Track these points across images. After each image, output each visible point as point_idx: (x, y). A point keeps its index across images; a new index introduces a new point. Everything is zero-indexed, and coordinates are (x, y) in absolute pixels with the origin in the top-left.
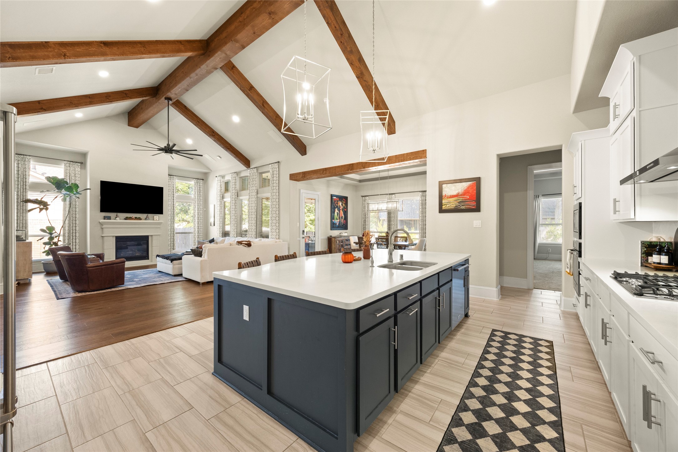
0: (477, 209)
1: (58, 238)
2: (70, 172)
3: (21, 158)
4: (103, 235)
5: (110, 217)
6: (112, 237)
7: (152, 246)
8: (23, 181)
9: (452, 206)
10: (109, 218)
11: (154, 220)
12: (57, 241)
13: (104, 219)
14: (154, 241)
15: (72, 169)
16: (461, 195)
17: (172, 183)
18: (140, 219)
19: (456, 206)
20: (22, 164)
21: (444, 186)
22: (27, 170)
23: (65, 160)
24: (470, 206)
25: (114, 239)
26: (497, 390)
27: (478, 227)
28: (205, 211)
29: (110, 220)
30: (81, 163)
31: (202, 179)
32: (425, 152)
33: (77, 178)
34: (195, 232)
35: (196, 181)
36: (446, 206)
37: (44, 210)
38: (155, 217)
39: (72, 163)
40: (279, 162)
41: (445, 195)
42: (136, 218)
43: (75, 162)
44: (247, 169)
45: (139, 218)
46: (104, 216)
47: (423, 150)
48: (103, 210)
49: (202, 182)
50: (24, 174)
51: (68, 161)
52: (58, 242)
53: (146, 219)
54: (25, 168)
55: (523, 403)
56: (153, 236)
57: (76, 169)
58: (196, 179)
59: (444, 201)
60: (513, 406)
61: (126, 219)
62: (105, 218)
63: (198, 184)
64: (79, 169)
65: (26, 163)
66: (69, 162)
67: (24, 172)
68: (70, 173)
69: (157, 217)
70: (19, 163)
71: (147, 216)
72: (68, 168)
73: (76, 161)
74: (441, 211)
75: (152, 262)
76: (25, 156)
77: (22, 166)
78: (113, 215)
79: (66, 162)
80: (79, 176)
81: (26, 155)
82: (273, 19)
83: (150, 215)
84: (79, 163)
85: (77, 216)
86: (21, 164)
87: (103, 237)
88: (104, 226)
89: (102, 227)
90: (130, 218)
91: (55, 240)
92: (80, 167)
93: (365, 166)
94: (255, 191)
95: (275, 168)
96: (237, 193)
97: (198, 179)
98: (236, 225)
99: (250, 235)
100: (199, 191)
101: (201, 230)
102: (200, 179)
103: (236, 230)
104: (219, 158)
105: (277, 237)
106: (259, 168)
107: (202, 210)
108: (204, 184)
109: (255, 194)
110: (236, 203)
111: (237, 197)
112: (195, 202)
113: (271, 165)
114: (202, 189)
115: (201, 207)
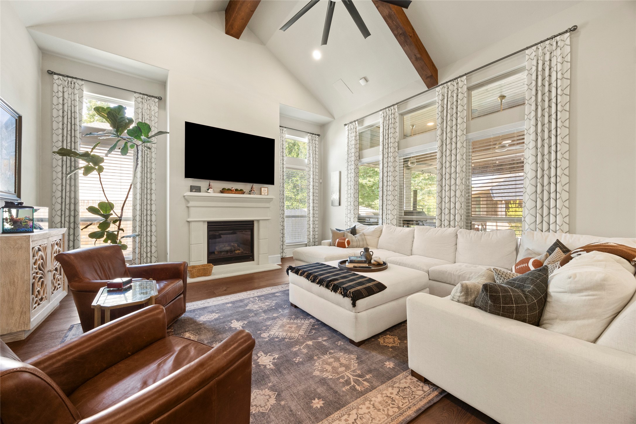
1: (118, 223)
2: (144, 111)
3: (68, 82)
4: (189, 220)
5: (200, 187)
6: (202, 223)
7: (258, 239)
8: (71, 123)
10: (198, 189)
11: (261, 194)
12: (117, 229)
13: (191, 191)
14: (261, 230)
15: (146, 107)
17: (282, 138)
18: (242, 192)
20: (70, 93)
22: (77, 104)
23: (135, 92)
25: (206, 224)
28: (321, 183)
29: (200, 192)
30: (160, 99)
31: (318, 135)
33: (153, 122)
34: (310, 215)
35: (310, 137)
37: (95, 172)
38: (263, 189)
39: (146, 97)
40: (574, 28)
42: (237, 191)
43: (149, 96)
44: (427, 89)
45: (241, 190)
46: (191, 186)
48: (188, 175)
49: (317, 139)
50: (73, 111)
51: (141, 93)
52: (118, 232)
53: (250, 193)
54: (74, 100)
56: (261, 222)
57: (152, 108)
58: (310, 133)
61: (223, 191)
62: (193, 189)
63: (314, 142)
64: (157, 109)
65: (76, 92)
66: (141, 95)
67: (73, 107)
68: (144, 114)
69: (265, 189)
70: (65, 91)
71: (252, 188)
72: (140, 105)
73: (152, 95)
75: (258, 264)
76: (75, 80)
77: (70, 96)
78: (203, 183)
79: (137, 95)
80: (156, 120)
81: (76, 78)
83: (256, 186)
84: (156, 97)
85: (154, 187)
86: (67, 92)
87: (189, 222)
88: (191, 204)
89: (188, 205)
90: (229, 191)
91: (113, 228)
92: (157, 104)
94: (462, 127)
95: (559, 49)
96: (398, 142)
97: (313, 134)
98: (396, 203)
99: (442, 221)
100: (314, 152)
101: (317, 212)
102: (315, 135)
103: (395, 212)
104: (362, 82)
105: (566, 228)
106: (472, 75)
107: (317, 181)
108: (320, 141)
109: (462, 133)
110: (395, 161)
111: (397, 151)
112: (309, 170)
113: (534, 48)
114: (317, 150)
115: (317, 177)
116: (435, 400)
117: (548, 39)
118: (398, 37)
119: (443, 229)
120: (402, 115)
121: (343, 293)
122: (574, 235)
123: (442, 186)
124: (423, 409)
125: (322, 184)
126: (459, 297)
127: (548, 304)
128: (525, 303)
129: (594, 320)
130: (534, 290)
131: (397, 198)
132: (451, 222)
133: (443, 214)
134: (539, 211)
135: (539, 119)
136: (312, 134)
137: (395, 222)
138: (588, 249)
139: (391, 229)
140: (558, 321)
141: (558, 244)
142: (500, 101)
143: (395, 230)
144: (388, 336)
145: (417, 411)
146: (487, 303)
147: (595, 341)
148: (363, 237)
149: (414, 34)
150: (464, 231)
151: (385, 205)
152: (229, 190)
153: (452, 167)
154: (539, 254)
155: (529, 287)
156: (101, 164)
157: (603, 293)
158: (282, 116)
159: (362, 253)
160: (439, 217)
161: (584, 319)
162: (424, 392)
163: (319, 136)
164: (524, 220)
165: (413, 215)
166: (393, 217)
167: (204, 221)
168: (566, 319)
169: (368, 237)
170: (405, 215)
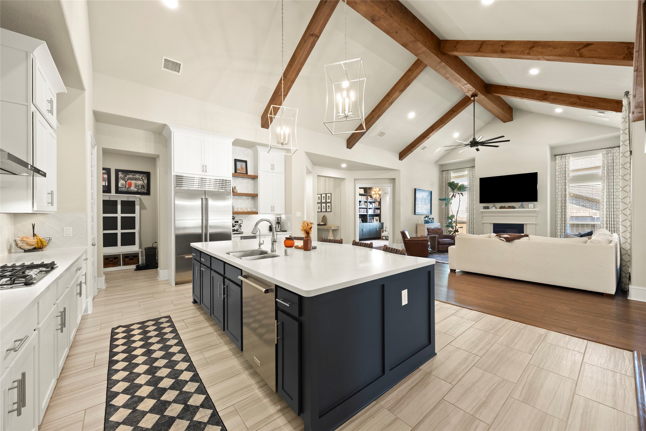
4: (483, 223)
5: (489, 207)
6: (489, 224)
10: (487, 208)
11: (528, 208)
13: (483, 209)
14: (529, 229)
18: (514, 208)
25: (492, 225)
26: (160, 351)
38: (530, 205)
42: (510, 207)
48: (482, 201)
51: (469, 167)
53: (520, 207)
55: (138, 355)
56: (529, 224)
58: (607, 148)
60: (145, 348)
61: (501, 208)
62: (485, 208)
69: (531, 205)
71: (521, 205)
72: (469, 173)
76: (448, 171)
78: (490, 205)
82: (380, 18)
83: (524, 204)
88: (484, 215)
152: (504, 207)
156: (451, 202)
167: (491, 223)
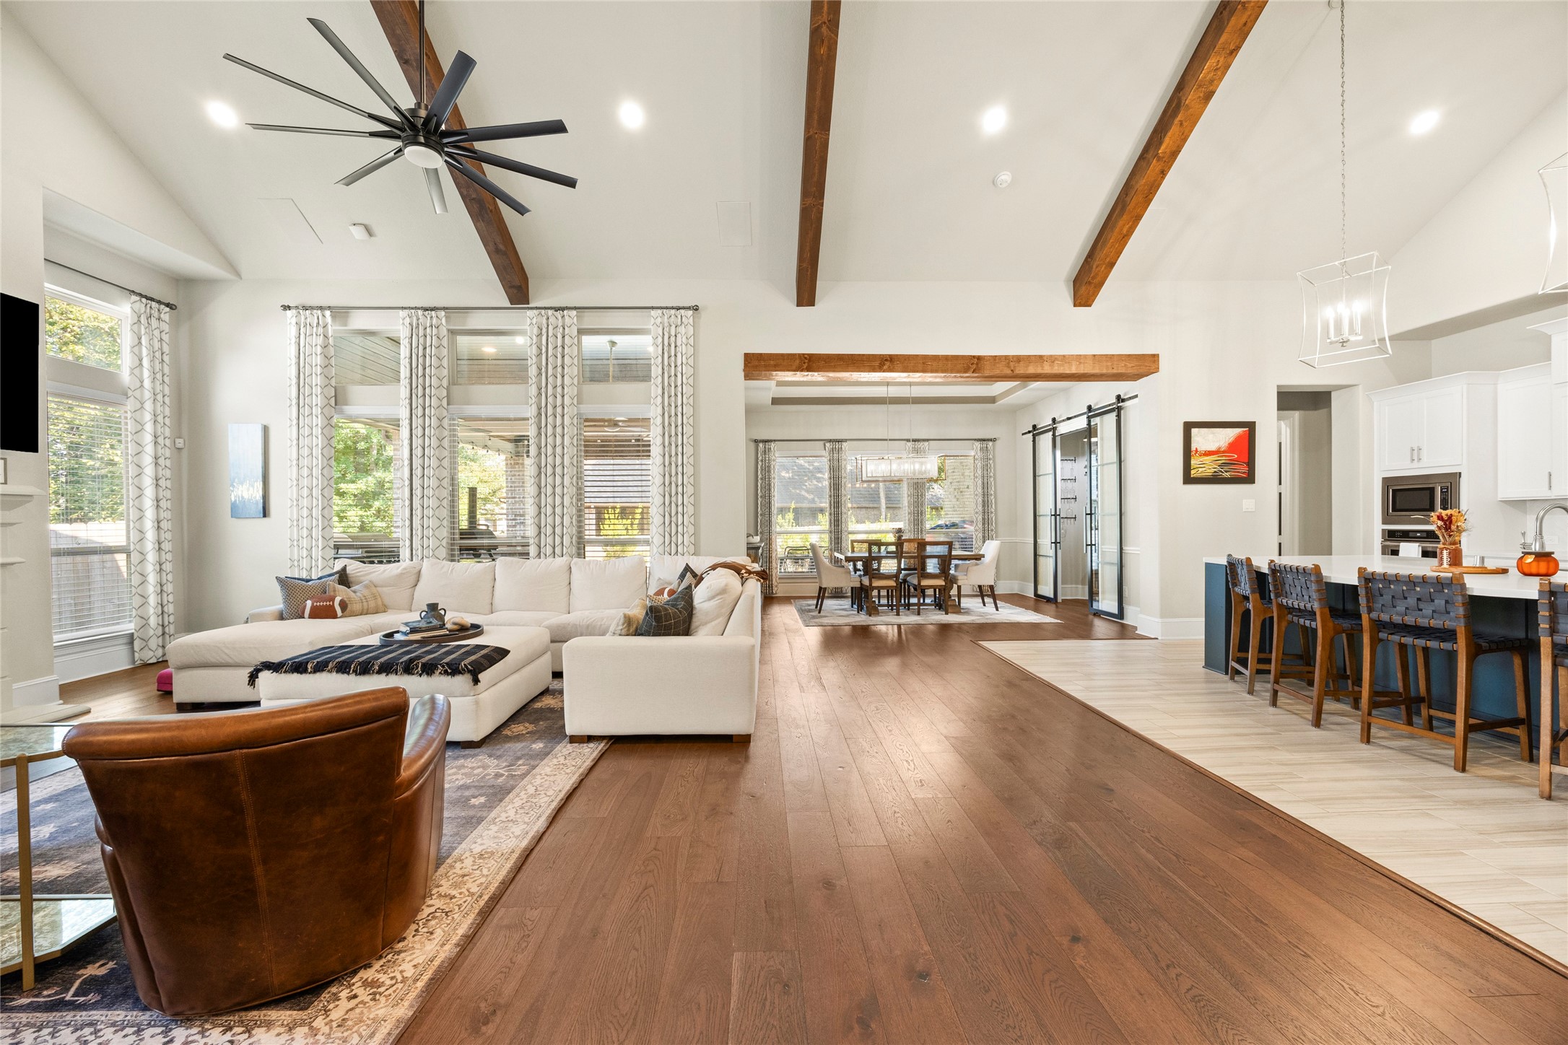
0: (1249, 478)
9: (1209, 471)
16: (1224, 452)
19: (1215, 472)
21: (1194, 431)
24: (1239, 472)
27: (1250, 510)
28: (179, 449)
31: (170, 305)
32: (1156, 359)
34: (143, 546)
35: (141, 305)
36: (1197, 470)
40: (696, 309)
41: (1196, 449)
44: (509, 305)
47: (1152, 355)
49: (168, 317)
58: (141, 295)
59: (1194, 462)
63: (154, 323)
74: (1188, 479)
93: (1015, 367)
94: (570, 391)
95: (683, 326)
96: (448, 389)
97: (152, 299)
98: (445, 513)
99: (542, 546)
100: (158, 354)
101: (168, 535)
102: (159, 302)
103: (445, 533)
104: (358, 233)
105: (692, 549)
106: (584, 312)
107: (168, 442)
108: (176, 324)
109: (571, 401)
110: (441, 426)
111: (445, 405)
112: (139, 406)
113: (659, 311)
114: (166, 349)
115: (168, 432)
116: (605, 749)
117: (673, 308)
118: (468, 201)
119: (544, 562)
120: (453, 333)
121: (449, 671)
122: (700, 557)
123: (540, 488)
124: (597, 758)
125: (185, 453)
126: (621, 630)
127: (694, 616)
128: (680, 617)
129: (721, 619)
130: (684, 605)
131: (447, 504)
132: (556, 549)
133: (543, 535)
134: (667, 529)
135: (666, 409)
136: (148, 298)
137: (443, 552)
138: (714, 568)
139: (443, 567)
140: (701, 627)
141: (687, 569)
142: (609, 348)
143: (452, 570)
144: (513, 726)
145: (593, 760)
146: (651, 625)
147: (722, 635)
148: (374, 590)
149: (495, 208)
150: (575, 560)
151: (419, 518)
153: (557, 455)
154: (670, 584)
155: (680, 604)
157: (725, 595)
158: (51, 229)
159: (424, 614)
160: (536, 541)
161: (716, 619)
162: (591, 748)
163: (171, 308)
164: (652, 541)
165: (476, 538)
166: (438, 543)
168: (706, 624)
169: (384, 589)
170: (461, 538)
